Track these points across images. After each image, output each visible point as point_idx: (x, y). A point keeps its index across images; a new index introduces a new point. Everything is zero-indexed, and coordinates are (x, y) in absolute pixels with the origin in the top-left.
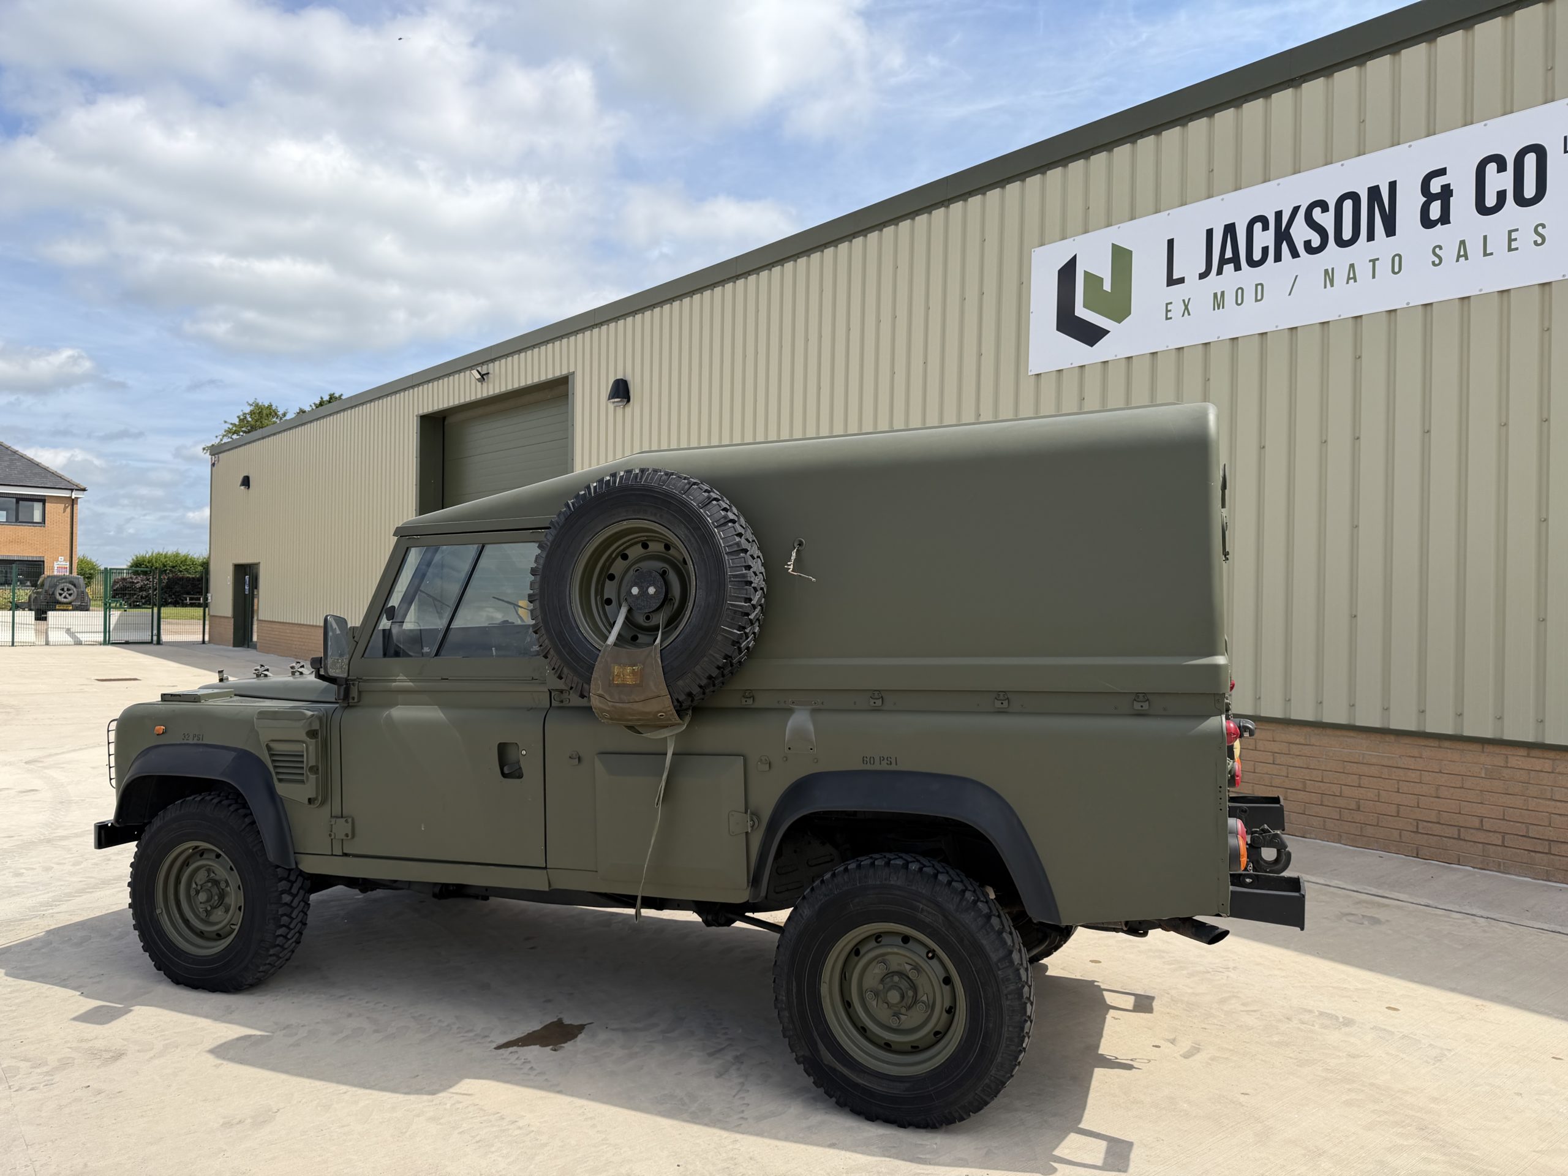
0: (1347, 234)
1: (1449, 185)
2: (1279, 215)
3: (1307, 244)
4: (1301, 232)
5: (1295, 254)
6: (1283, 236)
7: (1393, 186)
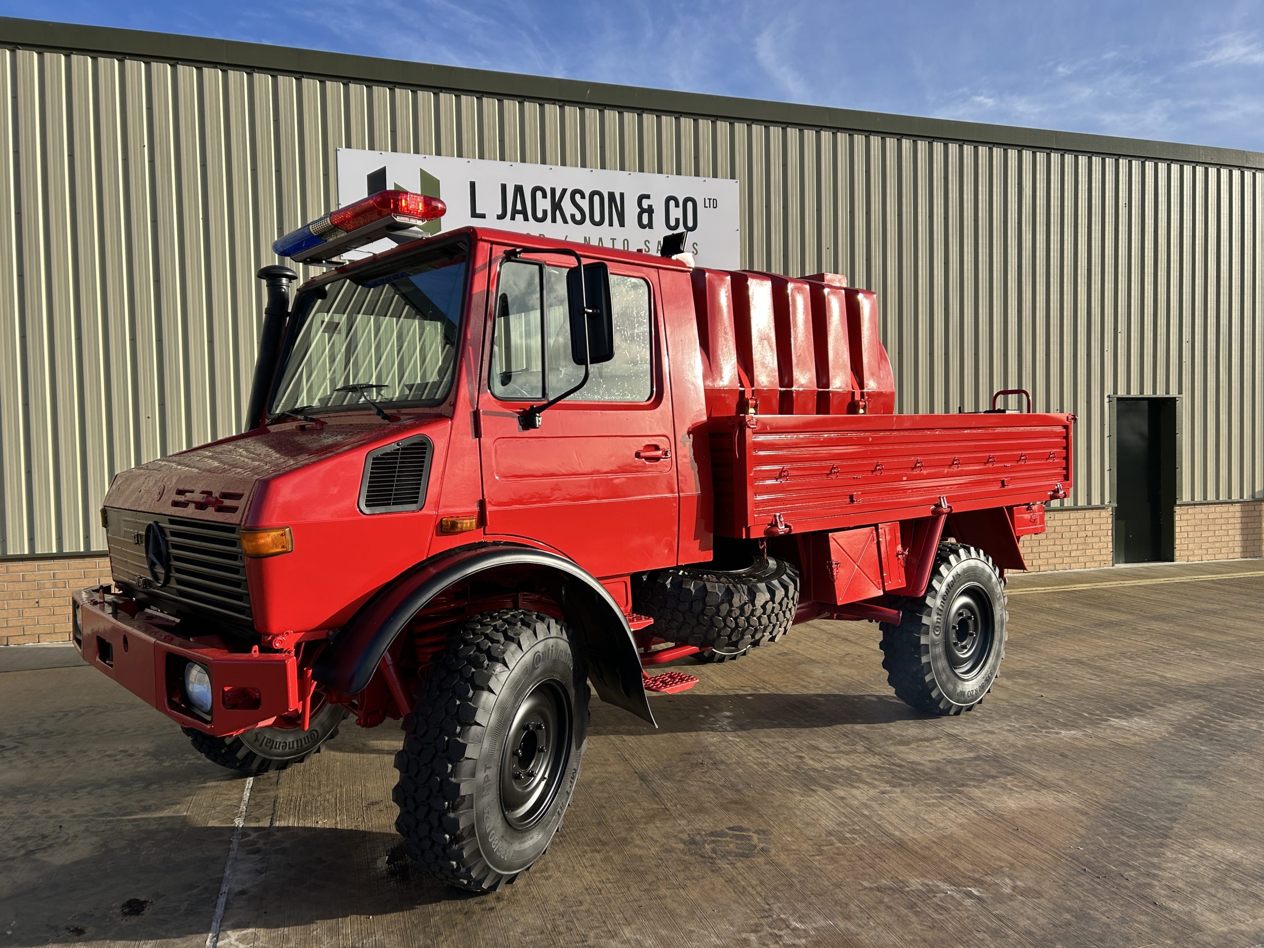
0: (597, 218)
1: (651, 206)
2: (553, 190)
3: (573, 216)
4: (567, 206)
5: (565, 221)
6: (556, 206)
7: (622, 195)
